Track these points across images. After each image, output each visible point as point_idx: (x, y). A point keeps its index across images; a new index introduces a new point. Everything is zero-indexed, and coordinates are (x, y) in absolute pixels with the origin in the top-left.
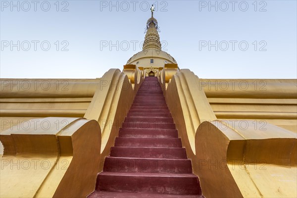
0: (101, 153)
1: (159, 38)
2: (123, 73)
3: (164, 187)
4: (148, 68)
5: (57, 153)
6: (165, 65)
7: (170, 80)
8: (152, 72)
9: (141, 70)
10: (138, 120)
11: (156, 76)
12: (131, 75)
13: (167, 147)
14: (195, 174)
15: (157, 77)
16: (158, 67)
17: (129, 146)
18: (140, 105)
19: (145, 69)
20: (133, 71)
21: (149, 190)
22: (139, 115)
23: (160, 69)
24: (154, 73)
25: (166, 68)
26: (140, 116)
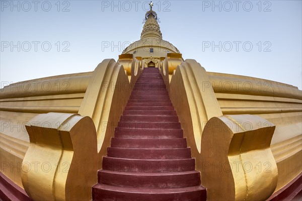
0: (98, 152)
1: (159, 28)
2: (118, 63)
3: (166, 183)
4: (147, 58)
5: (61, 147)
6: (168, 54)
7: (175, 71)
8: (151, 62)
9: (138, 60)
10: (136, 118)
11: (156, 67)
12: (127, 66)
13: (170, 148)
14: (197, 170)
15: (158, 68)
16: (159, 57)
17: (127, 147)
18: (139, 102)
19: (143, 59)
20: (130, 61)
21: (151, 186)
22: (137, 113)
23: (162, 59)
24: (154, 64)
25: (169, 58)
26: (139, 114)
